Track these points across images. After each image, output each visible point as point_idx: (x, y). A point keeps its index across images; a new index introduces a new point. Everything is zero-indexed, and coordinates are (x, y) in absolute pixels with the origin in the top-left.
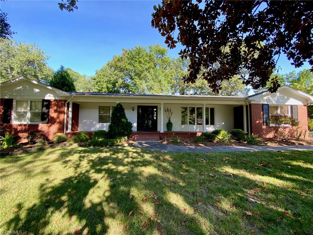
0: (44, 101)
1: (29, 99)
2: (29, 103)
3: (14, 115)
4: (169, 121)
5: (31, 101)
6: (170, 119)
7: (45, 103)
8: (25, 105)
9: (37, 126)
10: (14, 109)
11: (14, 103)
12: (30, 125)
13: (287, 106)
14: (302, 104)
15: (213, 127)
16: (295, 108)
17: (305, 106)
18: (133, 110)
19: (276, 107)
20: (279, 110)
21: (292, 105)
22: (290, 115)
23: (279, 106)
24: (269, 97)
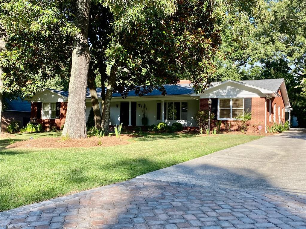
0: (57, 103)
1: (50, 102)
2: (50, 104)
3: (42, 113)
4: (144, 116)
5: (51, 104)
6: (144, 113)
7: (58, 104)
8: (48, 106)
9: (54, 120)
10: (42, 109)
11: (43, 105)
12: (51, 120)
13: (242, 98)
14: (258, 96)
15: (185, 122)
16: (248, 101)
17: (262, 97)
18: (117, 107)
19: (229, 101)
20: (231, 103)
21: (245, 98)
22: (244, 108)
23: (231, 100)
24: (218, 91)
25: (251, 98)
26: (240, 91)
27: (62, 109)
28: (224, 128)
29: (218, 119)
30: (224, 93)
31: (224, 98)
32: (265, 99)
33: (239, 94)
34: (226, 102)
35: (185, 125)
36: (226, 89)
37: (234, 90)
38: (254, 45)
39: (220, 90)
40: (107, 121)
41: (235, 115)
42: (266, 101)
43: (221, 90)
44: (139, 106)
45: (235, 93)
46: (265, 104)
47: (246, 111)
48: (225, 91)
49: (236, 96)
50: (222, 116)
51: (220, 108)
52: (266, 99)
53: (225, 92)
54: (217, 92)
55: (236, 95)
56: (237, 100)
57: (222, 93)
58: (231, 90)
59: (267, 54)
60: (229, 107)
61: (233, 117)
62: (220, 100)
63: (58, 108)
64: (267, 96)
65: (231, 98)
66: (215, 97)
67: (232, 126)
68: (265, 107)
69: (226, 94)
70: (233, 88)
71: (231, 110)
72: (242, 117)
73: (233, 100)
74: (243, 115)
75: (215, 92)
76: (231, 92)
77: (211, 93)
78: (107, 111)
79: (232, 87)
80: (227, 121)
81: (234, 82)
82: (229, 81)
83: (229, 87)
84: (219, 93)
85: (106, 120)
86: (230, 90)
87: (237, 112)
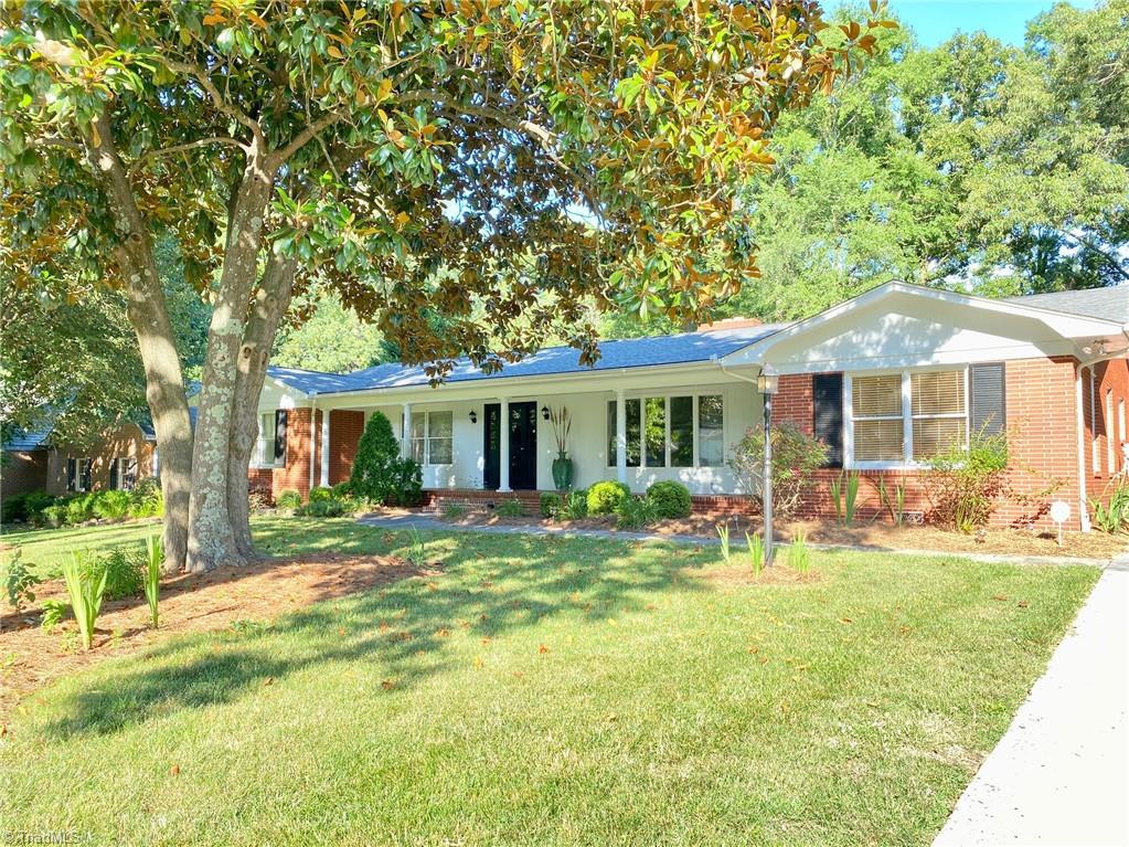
0: (279, 411)
4: (562, 453)
5: (264, 416)
6: (562, 442)
7: (280, 416)
9: (271, 472)
12: (260, 471)
13: (959, 367)
14: (1039, 353)
15: (715, 474)
16: (989, 378)
17: (1057, 359)
18: (474, 421)
19: (899, 380)
20: (907, 390)
21: (971, 366)
22: (966, 414)
23: (907, 375)
24: (844, 338)
25: (1002, 365)
26: (946, 334)
27: (292, 434)
28: (876, 504)
29: (848, 462)
30: (869, 344)
31: (876, 370)
32: (1075, 368)
33: (943, 348)
34: (880, 388)
35: (715, 487)
36: (878, 328)
37: (917, 331)
38: (997, 181)
39: (851, 332)
40: (210, 496)
41: (924, 446)
42: (1079, 374)
43: (857, 333)
44: (547, 417)
45: (922, 341)
46: (1074, 388)
47: (978, 429)
48: (875, 336)
49: (928, 359)
50: (865, 449)
51: (854, 415)
52: (1081, 367)
53: (878, 343)
54: (839, 342)
55: (928, 354)
56: (934, 374)
57: (863, 346)
58: (902, 330)
59: (1052, 204)
60: (900, 409)
61: (916, 455)
62: (855, 381)
63: (281, 428)
64: (1087, 350)
65: (903, 369)
66: (831, 367)
67: (913, 496)
68: (1075, 406)
69: (879, 349)
70: (910, 323)
71: (908, 426)
72: (960, 456)
73: (912, 376)
74: (964, 447)
75: (830, 342)
76: (903, 339)
77: (814, 349)
78: (210, 448)
79: (908, 319)
80: (888, 475)
81: (913, 292)
82: (890, 289)
83: (893, 318)
84: (848, 347)
85: (205, 497)
86: (897, 331)
87: (937, 431)
